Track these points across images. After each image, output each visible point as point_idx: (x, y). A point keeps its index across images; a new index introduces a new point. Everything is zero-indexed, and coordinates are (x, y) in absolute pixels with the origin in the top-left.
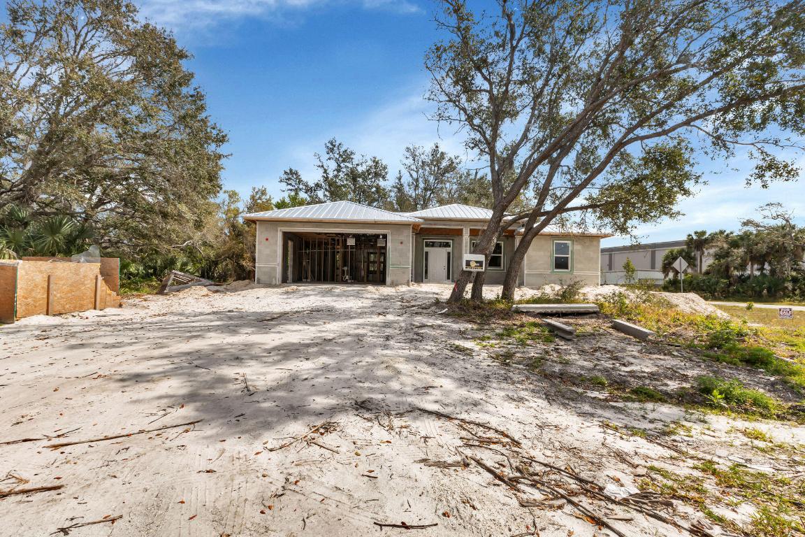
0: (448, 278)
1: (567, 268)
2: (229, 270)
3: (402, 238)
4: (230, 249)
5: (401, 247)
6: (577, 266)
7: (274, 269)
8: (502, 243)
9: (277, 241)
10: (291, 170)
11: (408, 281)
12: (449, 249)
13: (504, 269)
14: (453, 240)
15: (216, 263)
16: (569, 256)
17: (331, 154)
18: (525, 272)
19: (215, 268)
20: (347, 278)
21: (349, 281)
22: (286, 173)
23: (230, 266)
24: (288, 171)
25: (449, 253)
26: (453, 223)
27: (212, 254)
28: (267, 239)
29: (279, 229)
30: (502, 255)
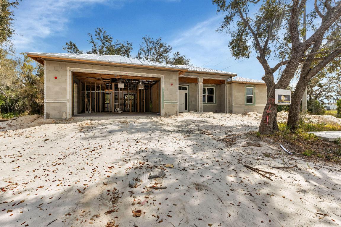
0: (186, 109)
1: (251, 102)
2: (26, 105)
3: (171, 81)
4: (26, 92)
5: (171, 87)
6: (257, 101)
7: (65, 105)
8: (214, 88)
9: (66, 79)
10: (71, 43)
11: (177, 112)
12: (186, 91)
13: (215, 103)
14: (188, 85)
15: (16, 101)
16: (253, 95)
17: (98, 36)
18: (233, 105)
19: (16, 104)
20: (118, 109)
21: (120, 112)
22: (67, 44)
23: (27, 103)
24: (69, 43)
25: (186, 94)
26: (194, 74)
27: (13, 95)
28: (56, 78)
29: (68, 68)
30: (214, 95)
